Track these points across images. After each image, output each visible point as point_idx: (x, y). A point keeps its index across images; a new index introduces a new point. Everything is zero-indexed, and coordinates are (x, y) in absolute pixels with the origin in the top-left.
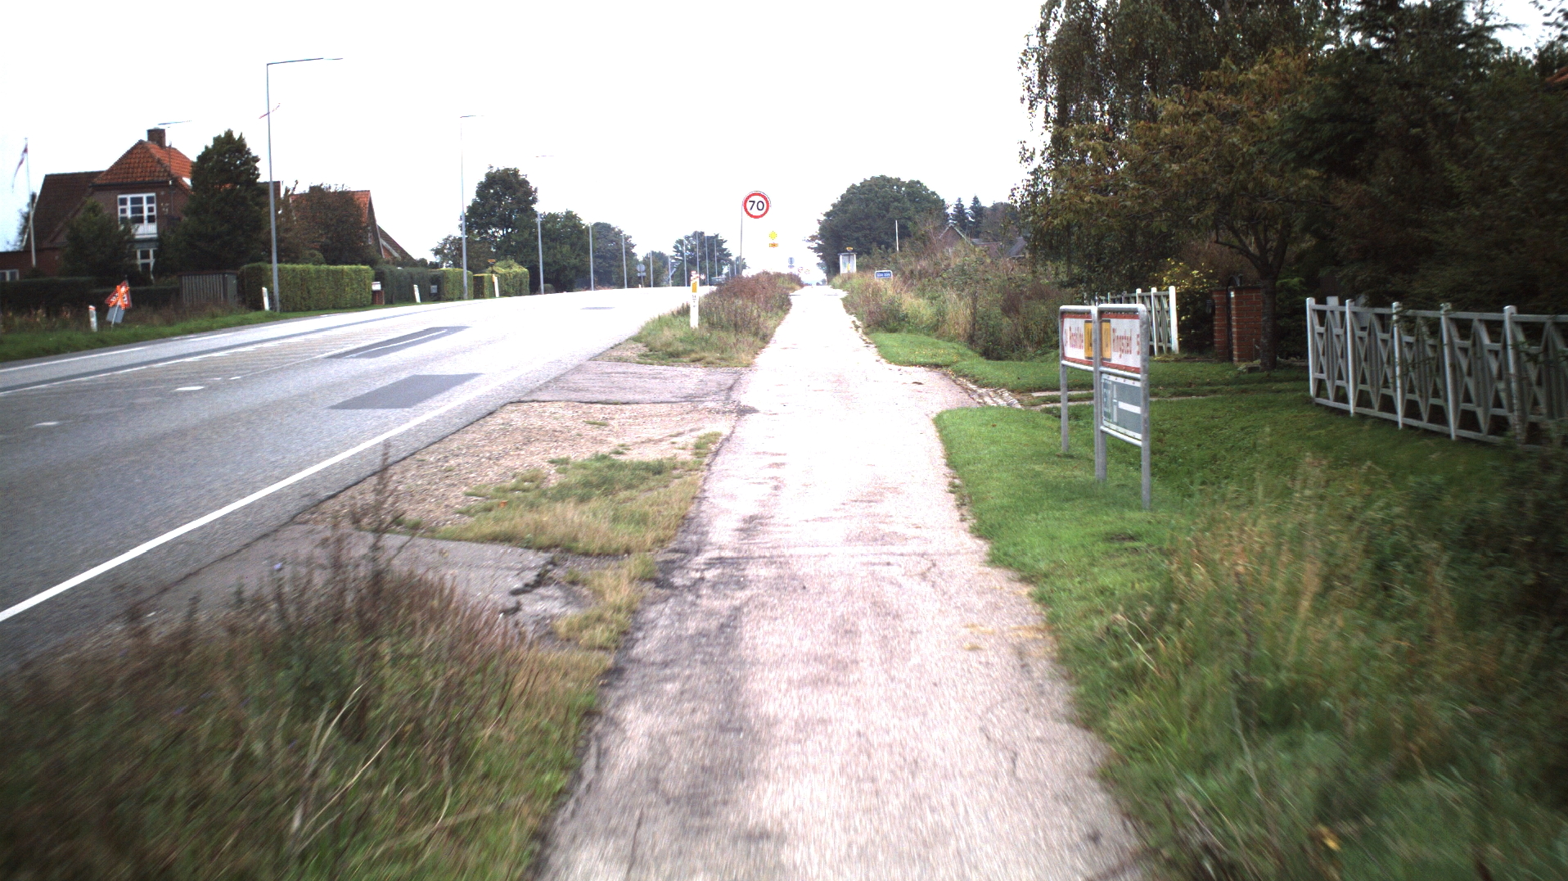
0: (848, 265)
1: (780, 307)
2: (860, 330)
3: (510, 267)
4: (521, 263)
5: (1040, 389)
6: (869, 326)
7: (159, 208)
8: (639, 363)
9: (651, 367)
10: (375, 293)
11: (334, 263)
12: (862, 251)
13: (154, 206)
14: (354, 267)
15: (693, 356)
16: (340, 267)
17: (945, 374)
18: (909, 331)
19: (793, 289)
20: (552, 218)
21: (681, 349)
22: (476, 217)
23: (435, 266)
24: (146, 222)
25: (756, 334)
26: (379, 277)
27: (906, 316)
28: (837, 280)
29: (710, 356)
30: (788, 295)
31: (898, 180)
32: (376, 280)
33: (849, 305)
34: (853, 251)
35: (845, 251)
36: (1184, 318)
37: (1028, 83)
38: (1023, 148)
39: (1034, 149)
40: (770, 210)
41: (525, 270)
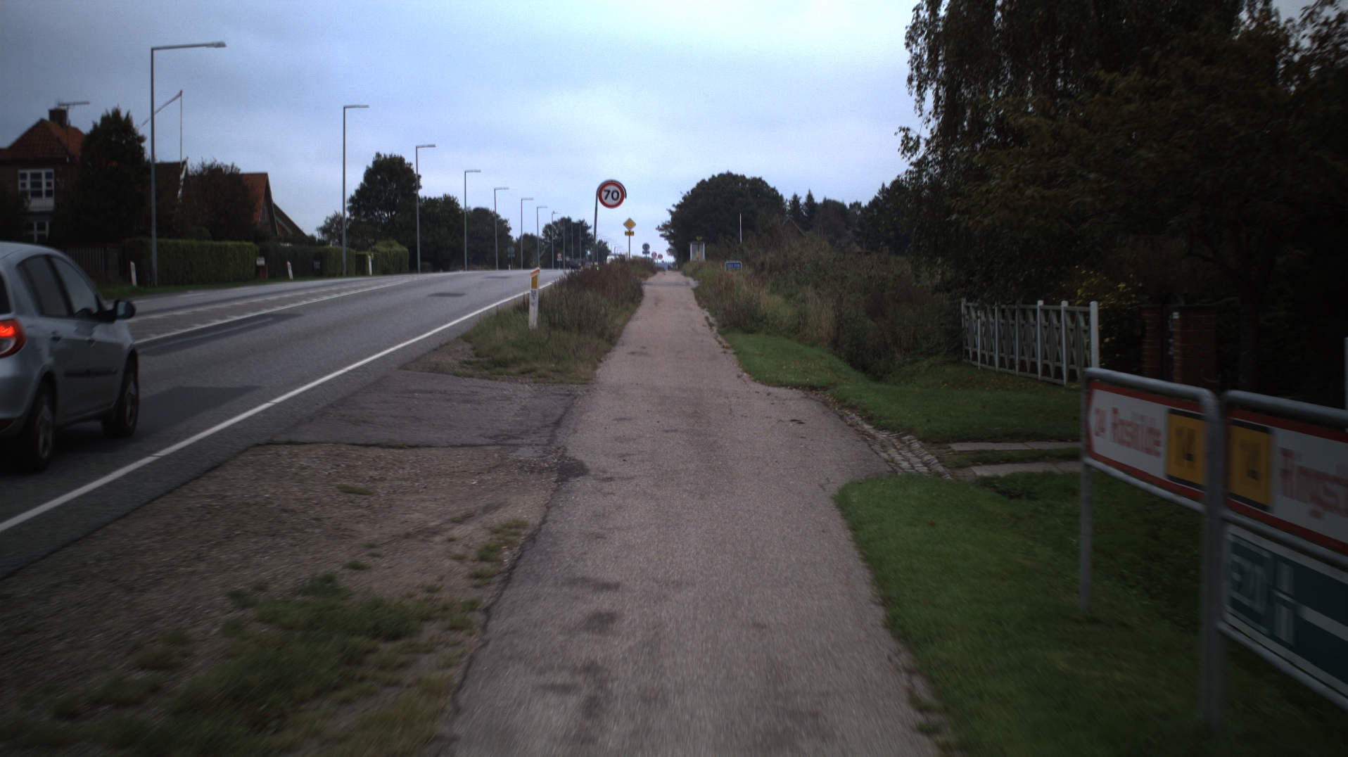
0: (698, 253)
1: (632, 300)
2: (715, 329)
3: (391, 246)
4: (402, 243)
5: (960, 439)
6: (724, 326)
7: (56, 183)
8: (457, 375)
9: (467, 381)
10: (259, 268)
11: (221, 239)
12: (710, 240)
13: (52, 181)
14: (238, 243)
15: (524, 366)
16: (223, 243)
17: (826, 405)
18: (768, 333)
19: (646, 277)
20: (432, 202)
21: (510, 356)
22: (363, 200)
23: (322, 243)
24: (44, 196)
25: (601, 335)
26: (263, 253)
27: (765, 317)
28: (686, 266)
29: (543, 367)
30: (640, 285)
31: (743, 177)
32: (261, 255)
33: (701, 297)
34: (703, 240)
35: (696, 240)
36: (1107, 340)
37: (916, 62)
38: (906, 136)
39: (919, 137)
40: (625, 200)
41: (405, 249)
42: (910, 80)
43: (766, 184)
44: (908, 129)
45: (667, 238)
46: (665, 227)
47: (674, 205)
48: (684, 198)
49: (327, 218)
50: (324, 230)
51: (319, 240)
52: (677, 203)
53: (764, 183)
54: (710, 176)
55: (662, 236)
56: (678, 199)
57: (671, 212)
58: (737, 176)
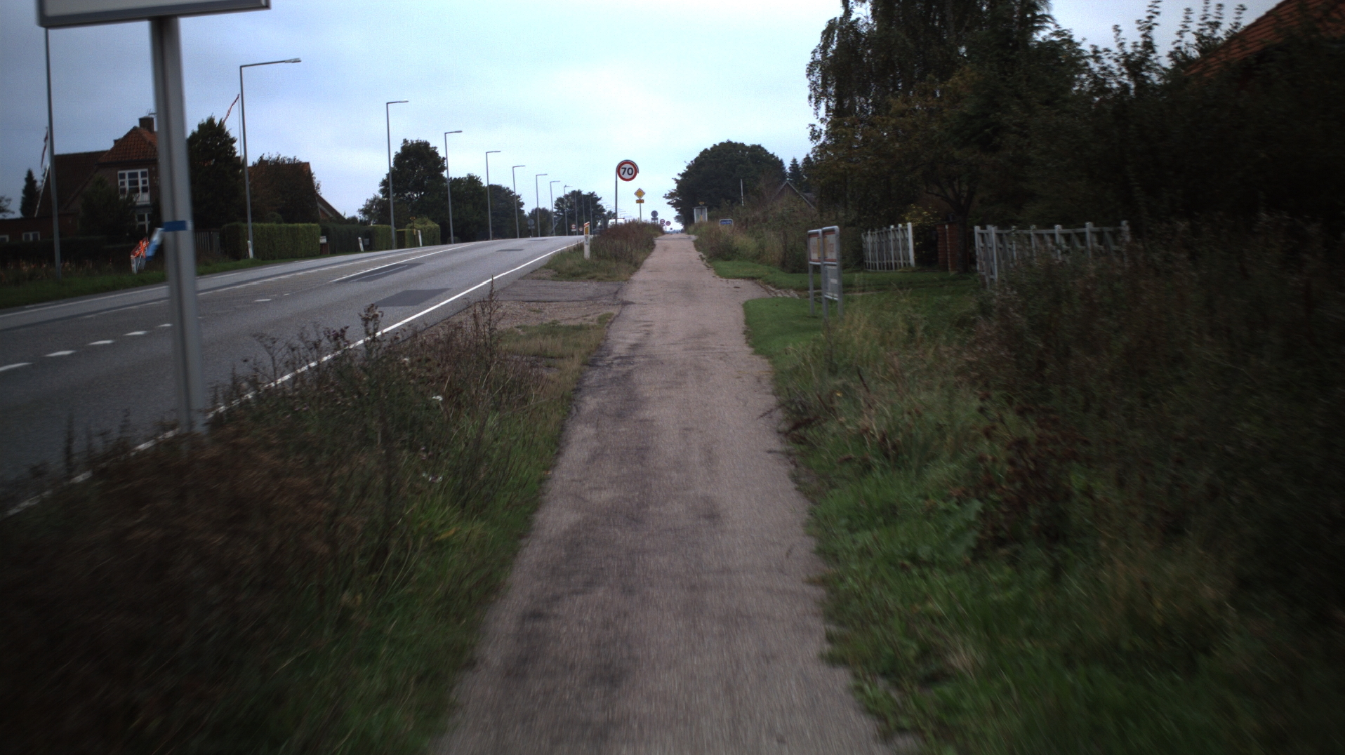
0: (701, 216)
2: (705, 261)
3: (425, 223)
4: (434, 220)
6: (710, 257)
7: (151, 181)
8: (553, 280)
9: (561, 283)
10: (323, 245)
11: (291, 222)
12: (713, 205)
13: (147, 179)
14: (306, 225)
15: (589, 275)
16: (296, 225)
17: (756, 283)
19: (657, 236)
20: (457, 182)
22: (392, 183)
23: (363, 222)
24: (141, 192)
25: (630, 262)
26: (325, 232)
27: (737, 249)
28: (691, 230)
29: (600, 275)
30: (652, 238)
31: (743, 145)
32: (323, 235)
33: (698, 245)
34: (705, 205)
35: (699, 205)
36: (917, 244)
37: (813, 85)
38: (813, 130)
39: (821, 130)
40: (638, 174)
41: (437, 225)
42: (810, 97)
43: (766, 151)
44: (814, 125)
45: (675, 205)
46: (671, 195)
47: (679, 174)
48: (688, 167)
49: (367, 200)
50: (365, 211)
51: (361, 221)
52: (681, 172)
53: (762, 149)
54: (712, 146)
55: (669, 203)
56: (682, 169)
57: (677, 181)
58: (736, 143)
